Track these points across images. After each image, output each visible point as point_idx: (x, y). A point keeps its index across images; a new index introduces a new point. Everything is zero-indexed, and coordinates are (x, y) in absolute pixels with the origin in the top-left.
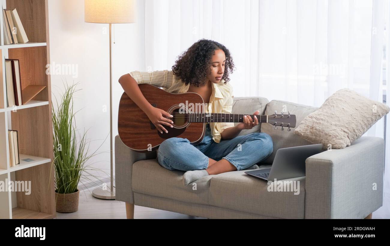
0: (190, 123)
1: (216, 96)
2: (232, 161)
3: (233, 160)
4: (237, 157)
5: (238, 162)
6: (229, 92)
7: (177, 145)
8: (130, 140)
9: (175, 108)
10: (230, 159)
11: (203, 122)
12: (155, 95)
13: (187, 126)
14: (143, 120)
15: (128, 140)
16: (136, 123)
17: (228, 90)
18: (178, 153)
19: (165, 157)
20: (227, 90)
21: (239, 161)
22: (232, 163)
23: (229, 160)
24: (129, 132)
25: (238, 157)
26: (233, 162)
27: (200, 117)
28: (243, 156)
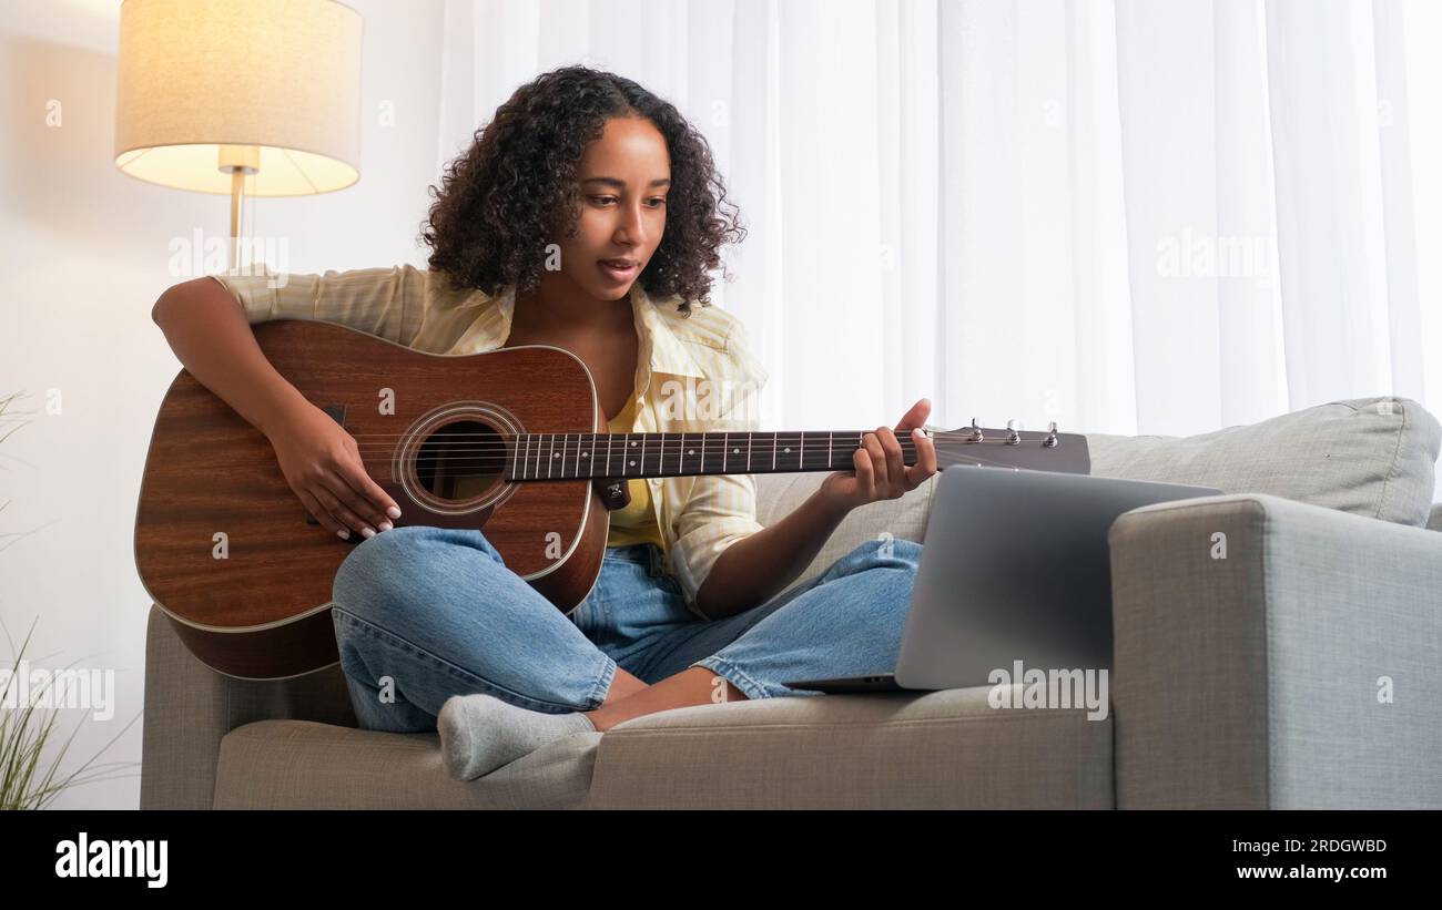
0: (518, 487)
1: (658, 365)
2: (735, 673)
3: (743, 667)
4: (763, 649)
5: (770, 680)
6: (723, 349)
7: (418, 549)
8: (192, 581)
9: (441, 418)
10: (722, 664)
11: (584, 478)
12: (345, 366)
13: (500, 501)
14: (271, 482)
15: (178, 583)
16: (236, 501)
17: (721, 341)
18: (424, 590)
19: (356, 623)
20: (714, 341)
21: (775, 672)
22: (733, 682)
23: (718, 667)
24: (190, 543)
25: (770, 652)
26: (742, 677)
27: (572, 453)
28: (801, 645)
